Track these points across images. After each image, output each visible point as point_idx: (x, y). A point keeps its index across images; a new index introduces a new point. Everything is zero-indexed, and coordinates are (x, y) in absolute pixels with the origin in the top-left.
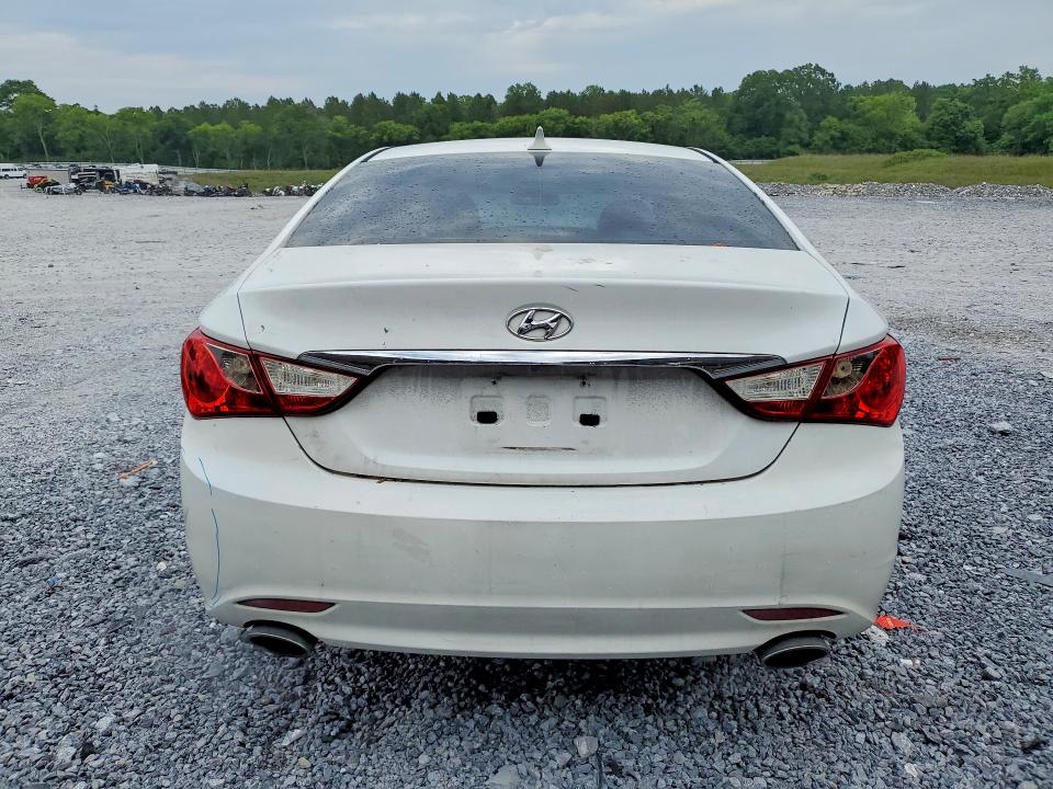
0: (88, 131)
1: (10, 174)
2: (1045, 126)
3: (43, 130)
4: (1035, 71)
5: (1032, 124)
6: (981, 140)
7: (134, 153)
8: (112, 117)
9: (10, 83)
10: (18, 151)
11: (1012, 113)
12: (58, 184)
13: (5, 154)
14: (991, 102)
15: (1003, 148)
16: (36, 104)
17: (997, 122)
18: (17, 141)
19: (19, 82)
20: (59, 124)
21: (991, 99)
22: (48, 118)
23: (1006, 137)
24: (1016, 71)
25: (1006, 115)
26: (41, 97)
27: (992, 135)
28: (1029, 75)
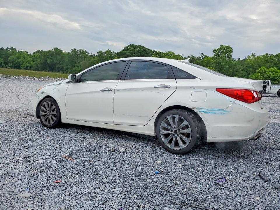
2: (20, 63)
4: (15, 48)
5: (16, 61)
6: (3, 64)
11: (10, 58)
14: (4, 55)
15: (9, 67)
17: (7, 60)
21: (4, 54)
23: (10, 64)
24: (10, 48)
25: (9, 59)
27: (6, 63)
28: (13, 49)
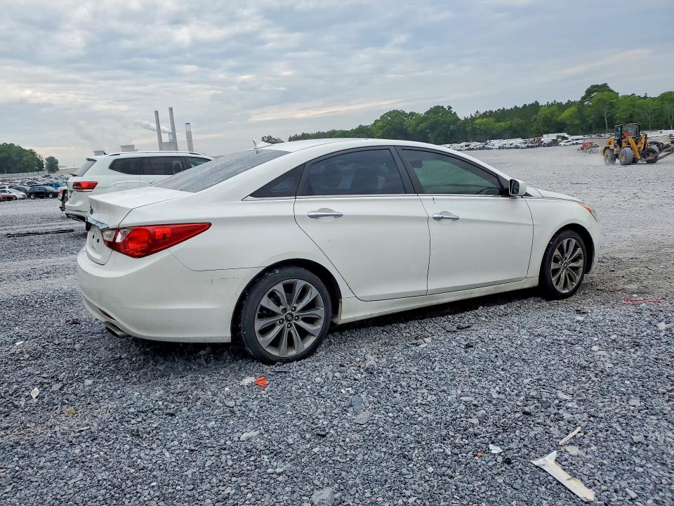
0: (637, 110)
1: (579, 142)
3: (608, 113)
7: (667, 123)
8: (654, 99)
9: (593, 87)
10: (591, 127)
12: (598, 146)
13: (582, 130)
16: (606, 98)
18: (591, 121)
19: (598, 86)
20: (618, 108)
22: (612, 105)
26: (610, 93)
